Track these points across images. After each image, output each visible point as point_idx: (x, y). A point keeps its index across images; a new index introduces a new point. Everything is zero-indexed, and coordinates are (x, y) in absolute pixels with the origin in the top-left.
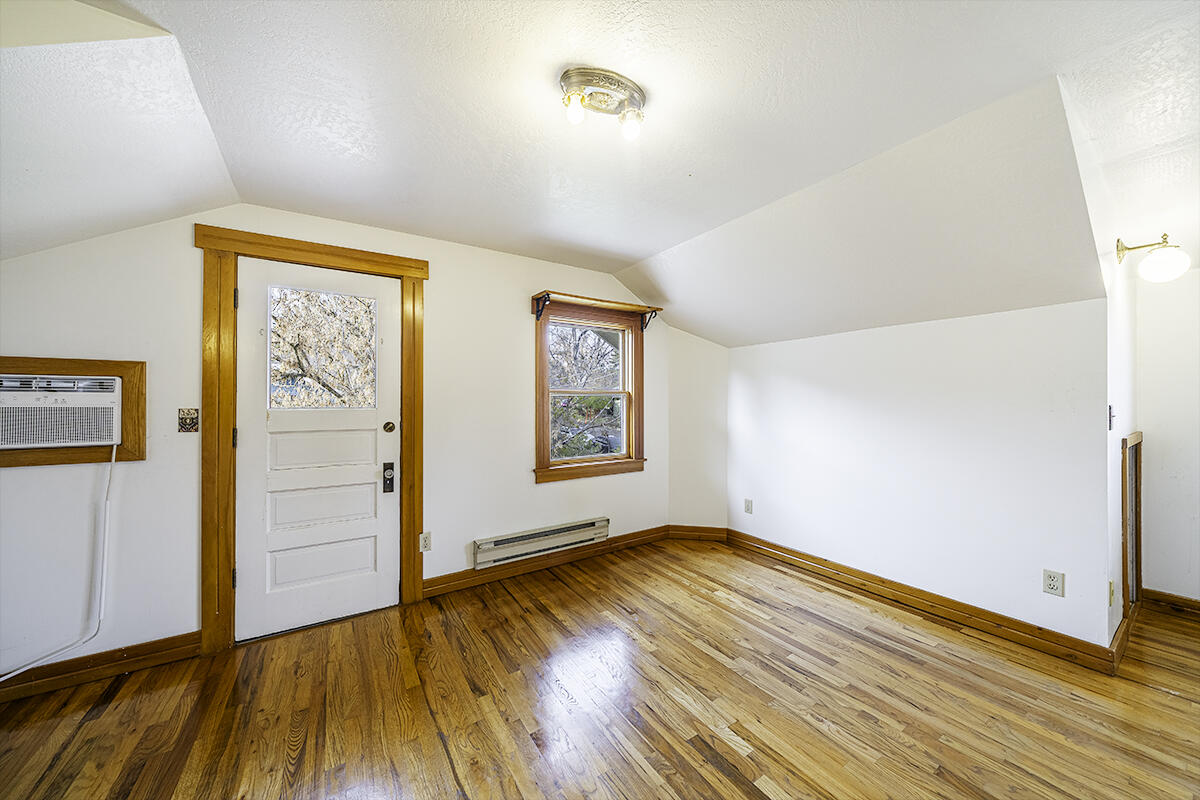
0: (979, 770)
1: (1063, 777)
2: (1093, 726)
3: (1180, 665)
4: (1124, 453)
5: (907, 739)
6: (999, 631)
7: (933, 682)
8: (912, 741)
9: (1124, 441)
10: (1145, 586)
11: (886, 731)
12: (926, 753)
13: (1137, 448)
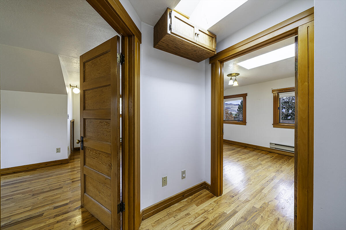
0: (42, 189)
1: (58, 181)
2: (64, 171)
3: (78, 157)
4: (71, 123)
5: (23, 196)
6: (47, 166)
7: (30, 182)
8: (24, 195)
9: (71, 121)
10: (74, 147)
11: (16, 198)
12: (29, 195)
13: (73, 122)
